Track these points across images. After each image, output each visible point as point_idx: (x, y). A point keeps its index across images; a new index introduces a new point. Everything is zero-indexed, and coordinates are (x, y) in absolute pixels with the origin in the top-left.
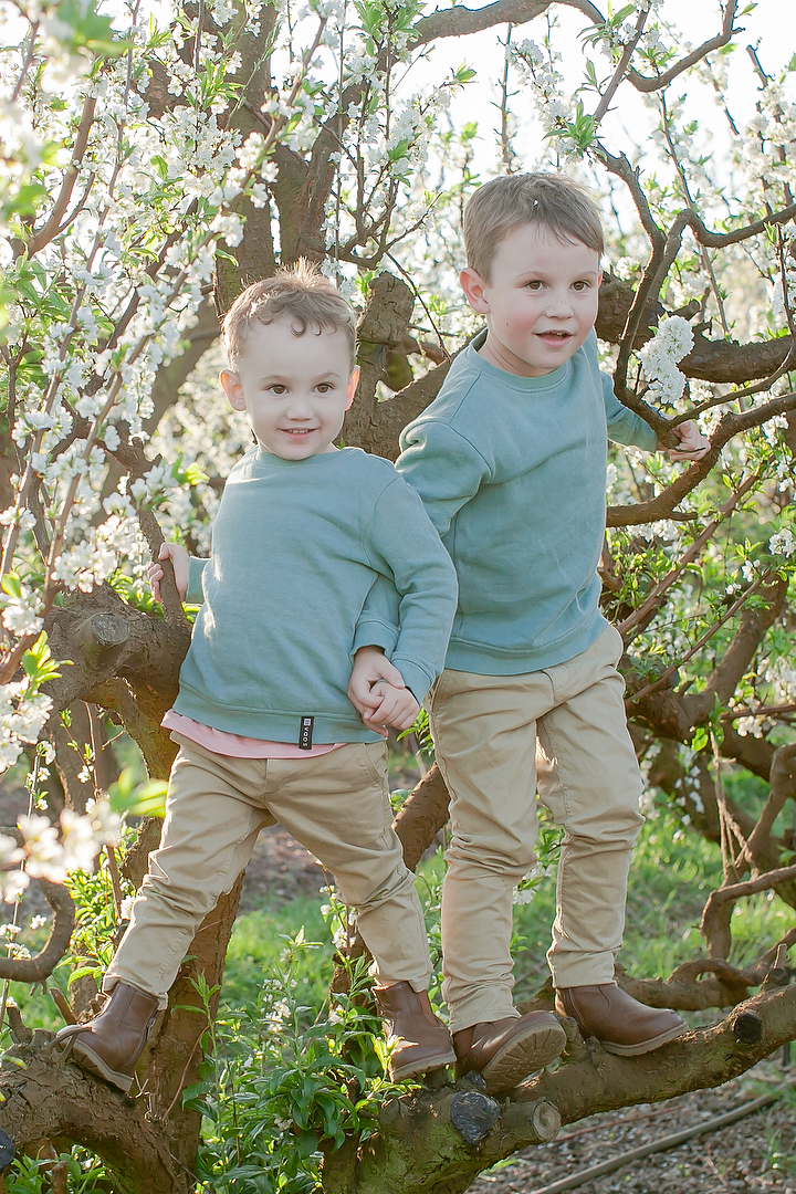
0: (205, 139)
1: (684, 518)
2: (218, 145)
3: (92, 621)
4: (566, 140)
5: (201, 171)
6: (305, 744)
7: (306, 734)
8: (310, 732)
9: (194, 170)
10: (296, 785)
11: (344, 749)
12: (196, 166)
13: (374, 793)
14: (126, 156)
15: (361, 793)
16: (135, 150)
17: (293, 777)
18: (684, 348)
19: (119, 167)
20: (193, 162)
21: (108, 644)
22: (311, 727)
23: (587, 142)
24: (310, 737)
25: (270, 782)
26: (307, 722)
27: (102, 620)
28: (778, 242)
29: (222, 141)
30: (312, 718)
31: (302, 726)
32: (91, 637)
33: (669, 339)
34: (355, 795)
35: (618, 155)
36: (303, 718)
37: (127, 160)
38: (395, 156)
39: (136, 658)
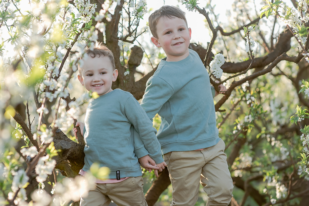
0: (87, 7)
1: (221, 111)
2: (90, 8)
3: (60, 143)
4: (188, 5)
5: (86, 15)
6: (118, 178)
7: (118, 176)
8: (119, 175)
9: (84, 15)
10: (115, 190)
11: (129, 179)
12: (84, 14)
13: (139, 191)
14: (68, 10)
15: (134, 191)
16: (70, 8)
17: (114, 188)
18: (222, 62)
19: (66, 13)
20: (83, 13)
21: (65, 149)
22: (119, 174)
23: (195, 5)
24: (119, 176)
25: (107, 189)
26: (118, 172)
27: (63, 142)
28: (247, 32)
29: (92, 7)
30: (119, 171)
31: (117, 174)
32: (60, 147)
33: (218, 60)
34: (133, 192)
35: (202, 9)
36: (117, 171)
37: (68, 11)
38: (139, 11)
39: (72, 154)
